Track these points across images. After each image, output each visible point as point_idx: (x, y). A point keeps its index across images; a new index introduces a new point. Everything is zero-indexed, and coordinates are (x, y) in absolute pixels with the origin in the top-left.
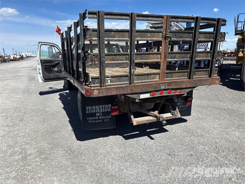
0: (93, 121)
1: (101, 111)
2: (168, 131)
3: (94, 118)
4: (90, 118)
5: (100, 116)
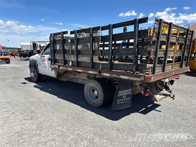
0: (120, 103)
1: (126, 94)
2: (160, 105)
3: (121, 100)
4: (119, 101)
5: (125, 98)
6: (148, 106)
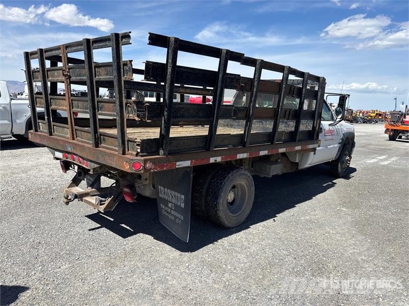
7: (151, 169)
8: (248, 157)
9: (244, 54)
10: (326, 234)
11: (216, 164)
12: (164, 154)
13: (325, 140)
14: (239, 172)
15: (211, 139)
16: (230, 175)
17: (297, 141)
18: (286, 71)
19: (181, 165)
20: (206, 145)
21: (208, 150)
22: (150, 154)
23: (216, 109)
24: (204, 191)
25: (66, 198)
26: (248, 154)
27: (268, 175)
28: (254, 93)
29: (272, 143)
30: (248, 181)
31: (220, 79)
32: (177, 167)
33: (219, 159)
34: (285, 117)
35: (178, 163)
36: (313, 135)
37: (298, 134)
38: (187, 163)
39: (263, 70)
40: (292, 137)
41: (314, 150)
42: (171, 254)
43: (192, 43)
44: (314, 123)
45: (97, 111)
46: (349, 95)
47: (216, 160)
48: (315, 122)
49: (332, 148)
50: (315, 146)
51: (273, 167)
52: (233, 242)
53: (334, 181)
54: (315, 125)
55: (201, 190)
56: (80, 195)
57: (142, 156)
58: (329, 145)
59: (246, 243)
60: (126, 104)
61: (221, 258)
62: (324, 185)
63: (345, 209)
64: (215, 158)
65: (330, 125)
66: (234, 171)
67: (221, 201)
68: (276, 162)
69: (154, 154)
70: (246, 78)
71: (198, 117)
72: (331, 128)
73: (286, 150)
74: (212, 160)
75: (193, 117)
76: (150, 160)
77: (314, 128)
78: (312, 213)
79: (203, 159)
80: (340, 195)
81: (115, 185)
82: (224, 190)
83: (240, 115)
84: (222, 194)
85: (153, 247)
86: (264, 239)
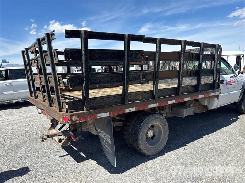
6: (76, 149)
7: (76, 121)
8: (158, 106)
9: (144, 36)
10: (223, 161)
11: (131, 113)
12: (87, 110)
13: (227, 88)
14: (153, 117)
15: (124, 96)
16: (146, 119)
17: (199, 91)
18: (183, 44)
19: (102, 116)
20: (122, 101)
21: (124, 104)
22: (76, 111)
23: (126, 75)
24: (130, 130)
25: (42, 138)
26: (158, 104)
27: (182, 116)
28: (157, 62)
29: (178, 94)
30: (162, 122)
31: (126, 55)
32: (98, 117)
33: (133, 109)
34: (187, 75)
35: (98, 115)
36: (214, 86)
37: (200, 87)
38: (107, 114)
39: (162, 45)
40: (196, 89)
41: (217, 96)
42: (103, 176)
43: (100, 33)
44: (213, 77)
45: (49, 83)
46: (243, 55)
47: (130, 111)
48: (215, 77)
49: (234, 93)
50: (217, 93)
51: (186, 110)
52: (150, 167)
53: (238, 117)
54: (215, 79)
55: (128, 130)
56: (51, 136)
57: (70, 112)
58: (231, 92)
59: (158, 168)
60: (58, 78)
61: (136, 180)
62: (230, 120)
63: (243, 140)
64: (130, 109)
65: (231, 77)
66: (150, 117)
67: (141, 138)
68: (189, 106)
69: (79, 110)
70: (149, 52)
71: (112, 82)
72: (232, 79)
73: (191, 98)
74: (127, 111)
75: (109, 82)
76: (76, 115)
77: (214, 81)
78: (216, 143)
79: (120, 111)
80: (242, 128)
81: (68, 129)
82: (142, 130)
83: (148, 77)
84: (141, 133)
85: (94, 170)
86: (173, 165)
